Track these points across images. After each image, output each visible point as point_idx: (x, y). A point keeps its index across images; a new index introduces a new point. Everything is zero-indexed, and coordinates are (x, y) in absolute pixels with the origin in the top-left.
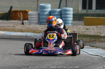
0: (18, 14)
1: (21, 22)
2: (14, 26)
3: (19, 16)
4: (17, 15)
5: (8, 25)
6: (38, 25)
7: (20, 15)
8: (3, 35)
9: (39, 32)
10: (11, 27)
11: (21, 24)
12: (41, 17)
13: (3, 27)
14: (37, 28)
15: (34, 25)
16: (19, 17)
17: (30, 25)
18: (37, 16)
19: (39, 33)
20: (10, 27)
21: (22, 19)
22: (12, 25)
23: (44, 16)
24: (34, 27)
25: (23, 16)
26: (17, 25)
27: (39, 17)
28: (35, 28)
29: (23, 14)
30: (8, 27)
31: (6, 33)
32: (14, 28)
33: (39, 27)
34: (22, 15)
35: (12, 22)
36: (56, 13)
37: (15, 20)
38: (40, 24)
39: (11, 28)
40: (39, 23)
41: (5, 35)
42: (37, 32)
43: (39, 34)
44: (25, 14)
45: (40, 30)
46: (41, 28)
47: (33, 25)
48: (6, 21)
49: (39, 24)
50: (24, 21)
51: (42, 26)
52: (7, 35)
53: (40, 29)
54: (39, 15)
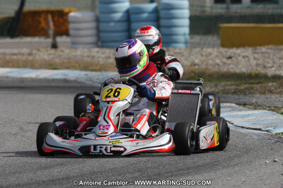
0: (42, 20)
1: (50, 40)
2: (30, 54)
3: (43, 24)
4: (40, 23)
5: (15, 51)
6: (97, 49)
7: (47, 23)
8: (2, 77)
9: (98, 68)
10: (23, 54)
11: (50, 45)
12: (103, 26)
14: (93, 57)
15: (86, 50)
16: (43, 29)
17: (75, 48)
18: (93, 25)
19: (100, 70)
20: (20, 57)
21: (51, 32)
22: (25, 51)
23: (112, 24)
24: (86, 55)
25: (55, 25)
26: (39, 50)
27: (98, 28)
28: (88, 57)
29: (56, 19)
30: (15, 57)
31: (10, 72)
32: (30, 58)
33: (99, 55)
34: (51, 24)
35: (25, 42)
36: (145, 15)
37: (33, 35)
38: (102, 47)
39: (24, 58)
40: (100, 43)
41: (7, 77)
42: (94, 68)
43: (98, 73)
44: (61, 20)
45: (101, 63)
46: (103, 56)
47: (84, 48)
48: (8, 40)
49: (98, 47)
50: (59, 39)
51: (107, 51)
52: (13, 78)
53: (101, 59)
54: (97, 20)
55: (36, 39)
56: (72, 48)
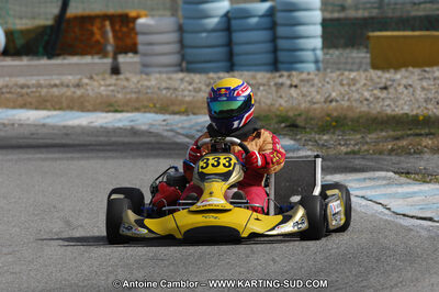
0: (95, 30)
1: (108, 61)
2: (78, 86)
3: (98, 37)
4: (92, 34)
6: (181, 75)
7: (104, 34)
8: (36, 126)
9: (183, 109)
10: (68, 86)
11: (109, 71)
12: (189, 38)
13: (34, 89)
14: (175, 89)
15: (164, 76)
16: (98, 41)
17: (147, 74)
18: (174, 37)
19: (186, 113)
21: (110, 48)
22: (70, 79)
23: (204, 35)
24: (164, 85)
25: (115, 36)
26: (91, 78)
27: (181, 42)
28: (167, 88)
29: (117, 27)
30: (55, 91)
31: (48, 117)
32: (79, 92)
34: (110, 35)
35: (69, 64)
36: (254, 20)
37: (83, 53)
38: (188, 71)
39: (69, 92)
40: (184, 65)
41: (44, 125)
42: (176, 108)
43: (184, 118)
44: (125, 29)
45: (187, 99)
46: (191, 87)
47: (160, 72)
48: (44, 61)
49: (182, 71)
50: (122, 59)
51: (197, 78)
52: (53, 127)
53: (186, 93)
54: (181, 29)
55: (88, 59)
56: (141, 73)
